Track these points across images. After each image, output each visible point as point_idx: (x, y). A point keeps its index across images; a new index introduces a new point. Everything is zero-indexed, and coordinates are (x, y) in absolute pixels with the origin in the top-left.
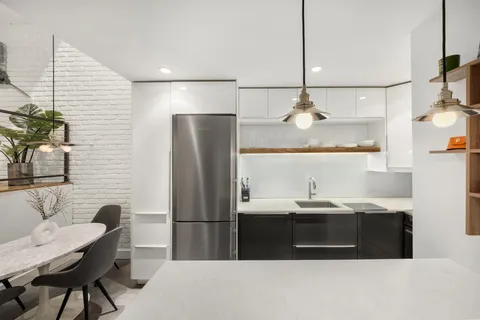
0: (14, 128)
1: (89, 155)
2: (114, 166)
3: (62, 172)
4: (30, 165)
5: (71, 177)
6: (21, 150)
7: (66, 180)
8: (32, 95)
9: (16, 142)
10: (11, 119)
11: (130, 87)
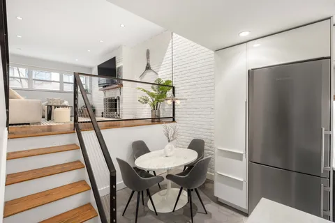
0: (153, 91)
1: (185, 105)
2: (200, 113)
3: (172, 116)
4: (159, 111)
5: (176, 118)
6: (156, 103)
7: (174, 120)
8: (159, 73)
9: (154, 99)
10: (152, 87)
11: (213, 55)
